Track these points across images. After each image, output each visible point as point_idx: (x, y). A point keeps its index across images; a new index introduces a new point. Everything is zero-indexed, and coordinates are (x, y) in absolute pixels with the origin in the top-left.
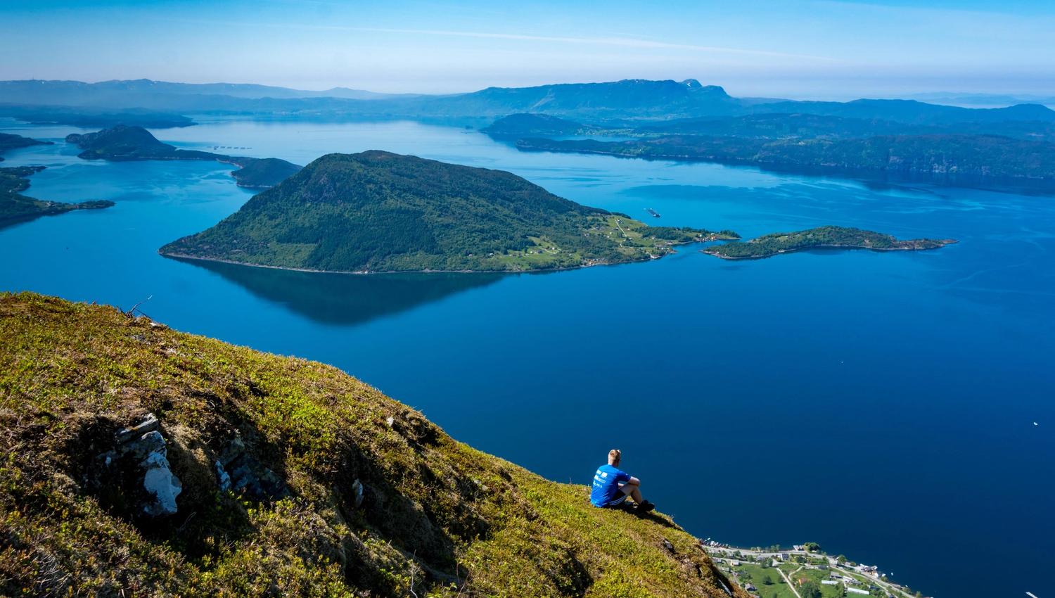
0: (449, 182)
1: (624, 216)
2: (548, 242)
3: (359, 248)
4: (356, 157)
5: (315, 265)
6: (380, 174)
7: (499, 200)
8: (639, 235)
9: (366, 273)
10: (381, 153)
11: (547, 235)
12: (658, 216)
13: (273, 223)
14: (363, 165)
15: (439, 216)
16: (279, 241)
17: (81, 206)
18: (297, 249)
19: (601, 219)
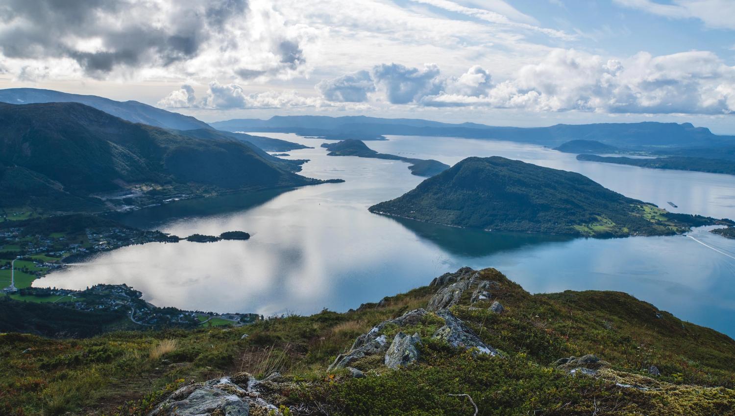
0: (542, 177)
1: (653, 205)
2: (606, 218)
3: (487, 214)
4: (486, 159)
5: (459, 224)
6: (501, 171)
7: (574, 191)
8: (666, 219)
9: (490, 230)
10: (500, 158)
11: (605, 214)
12: (676, 207)
13: (436, 197)
14: (491, 165)
15: (537, 198)
16: (439, 208)
17: (328, 182)
18: (449, 213)
19: (639, 206)
